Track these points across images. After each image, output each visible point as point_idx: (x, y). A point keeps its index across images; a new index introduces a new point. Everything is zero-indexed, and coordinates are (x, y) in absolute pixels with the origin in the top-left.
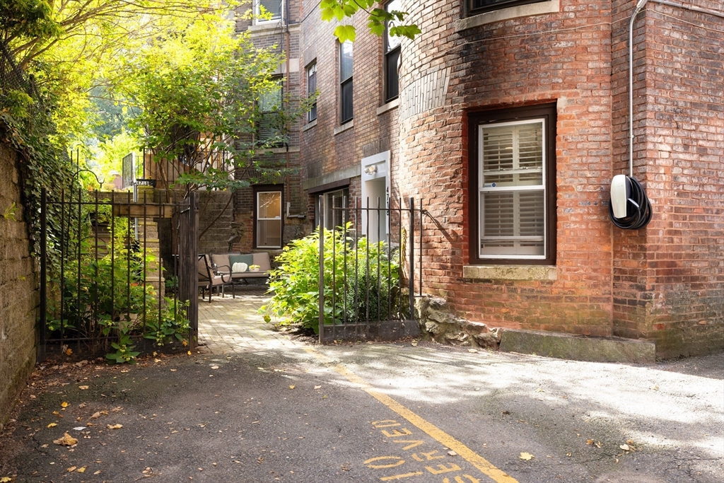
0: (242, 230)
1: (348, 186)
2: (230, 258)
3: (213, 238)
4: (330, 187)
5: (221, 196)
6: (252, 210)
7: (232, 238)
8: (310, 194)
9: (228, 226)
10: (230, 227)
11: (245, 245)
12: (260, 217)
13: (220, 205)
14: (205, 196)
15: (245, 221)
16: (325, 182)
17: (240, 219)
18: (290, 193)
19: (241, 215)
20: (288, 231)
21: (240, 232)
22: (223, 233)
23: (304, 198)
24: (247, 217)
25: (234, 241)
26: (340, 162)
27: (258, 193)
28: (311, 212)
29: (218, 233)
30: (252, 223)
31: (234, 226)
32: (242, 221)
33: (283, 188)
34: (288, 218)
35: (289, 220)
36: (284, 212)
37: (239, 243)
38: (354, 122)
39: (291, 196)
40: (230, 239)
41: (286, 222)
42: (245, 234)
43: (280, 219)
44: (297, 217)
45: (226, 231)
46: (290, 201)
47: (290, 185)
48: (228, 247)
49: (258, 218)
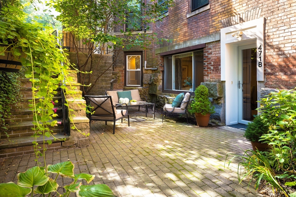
0: (118, 76)
1: (203, 48)
2: (118, 93)
3: (102, 80)
4: (182, 51)
5: (106, 57)
6: (124, 65)
7: (112, 80)
8: (161, 56)
9: (110, 74)
10: (111, 74)
11: (120, 84)
12: (128, 69)
13: (106, 62)
14: (98, 57)
15: (120, 71)
16: (176, 48)
17: (117, 70)
18: (147, 56)
19: (118, 68)
20: (146, 77)
21: (117, 77)
22: (108, 78)
23: (156, 59)
24: (121, 69)
25: (114, 82)
26: (192, 34)
27: (127, 56)
28: (162, 66)
29: (105, 77)
30: (124, 72)
31: (113, 74)
32: (118, 71)
33: (142, 53)
34: (145, 70)
35: (146, 71)
36: (142, 67)
37: (117, 83)
38: (211, 6)
39: (147, 57)
40: (111, 81)
41: (144, 72)
42: (120, 78)
43: (140, 70)
44: (151, 69)
45: (109, 77)
46: (147, 60)
47: (146, 51)
48: (110, 85)
49: (127, 70)
